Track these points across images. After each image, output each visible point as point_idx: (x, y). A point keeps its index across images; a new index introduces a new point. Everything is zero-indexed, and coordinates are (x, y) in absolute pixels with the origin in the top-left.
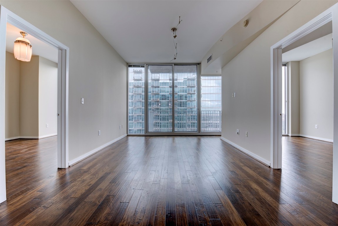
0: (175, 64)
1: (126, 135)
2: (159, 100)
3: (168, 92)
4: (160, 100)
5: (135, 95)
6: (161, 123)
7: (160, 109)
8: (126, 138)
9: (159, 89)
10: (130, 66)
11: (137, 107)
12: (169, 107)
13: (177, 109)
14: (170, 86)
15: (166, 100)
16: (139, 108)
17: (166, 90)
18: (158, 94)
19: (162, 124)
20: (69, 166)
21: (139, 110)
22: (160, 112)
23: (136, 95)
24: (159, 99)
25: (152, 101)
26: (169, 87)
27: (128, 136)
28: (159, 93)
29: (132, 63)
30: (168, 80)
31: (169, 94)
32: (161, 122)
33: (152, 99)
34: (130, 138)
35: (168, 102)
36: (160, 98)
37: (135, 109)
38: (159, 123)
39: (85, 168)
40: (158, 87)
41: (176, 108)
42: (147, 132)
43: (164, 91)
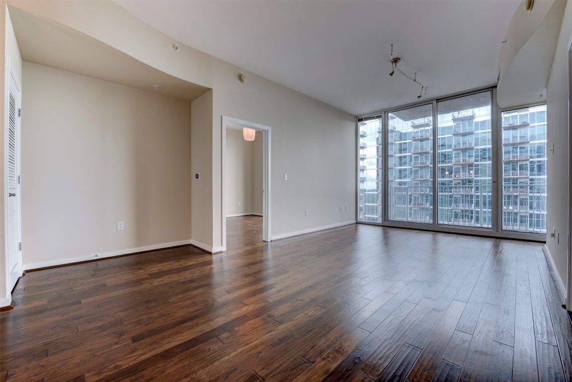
0: (437, 100)
1: (354, 221)
5: (416, 155)
7: (477, 181)
8: (354, 225)
9: (474, 137)
10: (360, 120)
11: (420, 179)
13: (528, 180)
18: (471, 149)
20: (271, 241)
22: (477, 189)
23: (419, 155)
24: (472, 160)
25: (454, 165)
27: (356, 223)
28: (473, 146)
29: (363, 115)
33: (454, 160)
36: (477, 156)
37: (416, 182)
40: (471, 133)
41: (526, 178)
42: (386, 220)
43: (486, 140)
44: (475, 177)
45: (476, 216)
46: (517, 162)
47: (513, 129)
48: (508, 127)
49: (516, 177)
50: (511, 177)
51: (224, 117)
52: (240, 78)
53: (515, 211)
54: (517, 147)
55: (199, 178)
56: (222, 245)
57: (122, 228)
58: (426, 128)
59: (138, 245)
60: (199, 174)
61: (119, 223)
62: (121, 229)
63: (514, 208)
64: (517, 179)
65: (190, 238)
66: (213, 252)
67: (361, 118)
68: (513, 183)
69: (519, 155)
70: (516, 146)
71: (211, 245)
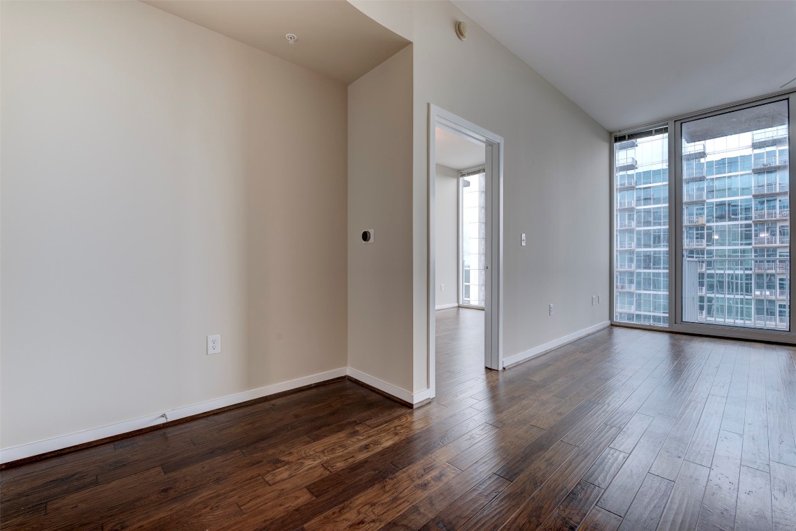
1: (607, 322)
2: (704, 222)
3: (744, 190)
4: (708, 221)
6: (710, 300)
7: (710, 252)
8: (607, 330)
9: (705, 184)
10: (620, 138)
12: (750, 244)
14: (753, 170)
15: (736, 219)
16: (626, 251)
17: (738, 184)
18: (703, 203)
19: (715, 304)
20: (504, 368)
21: (627, 256)
22: (709, 264)
24: (703, 220)
26: (750, 172)
27: (613, 325)
28: (705, 198)
29: (626, 129)
30: (747, 148)
31: (751, 197)
32: (712, 295)
34: (617, 331)
35: (749, 226)
38: (706, 300)
39: (537, 378)
40: (702, 179)
42: (679, 320)
43: (725, 190)
44: (707, 245)
45: (708, 305)
46: (776, 222)
47: (768, 172)
48: (760, 169)
49: (774, 245)
50: (766, 245)
51: (433, 107)
52: (459, 30)
53: (773, 298)
54: (776, 199)
55: (372, 240)
56: (428, 387)
57: (218, 350)
58: (630, 172)
59: (249, 383)
60: (372, 232)
61: (211, 338)
62: (214, 352)
63: (771, 294)
64: (775, 249)
65: (345, 364)
66: (414, 403)
67: (619, 134)
68: (768, 256)
69: (778, 212)
70: (774, 198)
71: (410, 385)
